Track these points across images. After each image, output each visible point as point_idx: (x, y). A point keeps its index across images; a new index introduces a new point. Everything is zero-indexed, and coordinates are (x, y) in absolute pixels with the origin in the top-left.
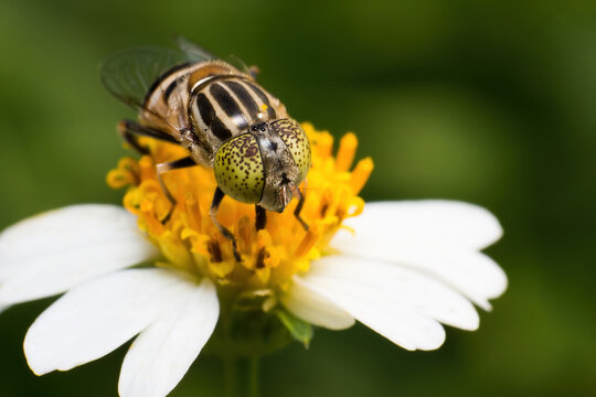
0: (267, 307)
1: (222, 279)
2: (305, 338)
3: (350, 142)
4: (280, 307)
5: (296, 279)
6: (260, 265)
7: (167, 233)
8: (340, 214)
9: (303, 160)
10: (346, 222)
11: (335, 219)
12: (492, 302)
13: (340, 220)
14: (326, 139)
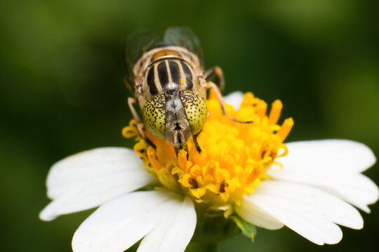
0: (226, 215)
1: (198, 199)
2: (252, 235)
3: (278, 105)
4: (234, 214)
5: (245, 197)
6: (222, 190)
7: (163, 169)
8: (273, 155)
9: (194, 118)
10: (276, 160)
11: (270, 158)
12: (370, 206)
13: (273, 159)
14: (263, 105)
